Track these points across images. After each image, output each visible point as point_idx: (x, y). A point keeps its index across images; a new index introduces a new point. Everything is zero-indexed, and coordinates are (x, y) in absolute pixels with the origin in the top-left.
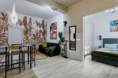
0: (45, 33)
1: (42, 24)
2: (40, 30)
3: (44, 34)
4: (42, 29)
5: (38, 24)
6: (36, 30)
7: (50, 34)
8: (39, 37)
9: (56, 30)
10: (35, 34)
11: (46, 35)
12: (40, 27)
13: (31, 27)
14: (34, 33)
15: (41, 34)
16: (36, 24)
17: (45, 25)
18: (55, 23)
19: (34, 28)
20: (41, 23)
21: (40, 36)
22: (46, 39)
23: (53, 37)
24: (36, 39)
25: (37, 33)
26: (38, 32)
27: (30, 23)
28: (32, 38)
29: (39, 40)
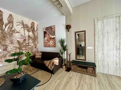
0: (35, 39)
1: (32, 27)
2: (29, 36)
3: (35, 41)
4: (31, 34)
5: (25, 26)
6: (22, 35)
7: (45, 40)
8: (28, 46)
9: (54, 36)
10: (21, 41)
11: (37, 42)
12: (28, 31)
13: (13, 29)
14: (18, 39)
15: (31, 41)
16: (22, 26)
17: (36, 29)
18: (53, 27)
19: (18, 32)
20: (30, 26)
21: (30, 44)
22: (37, 47)
23: (49, 45)
24: (24, 49)
25: (25, 40)
26: (26, 38)
27: (9, 23)
28: (17, 47)
29: (27, 50)
